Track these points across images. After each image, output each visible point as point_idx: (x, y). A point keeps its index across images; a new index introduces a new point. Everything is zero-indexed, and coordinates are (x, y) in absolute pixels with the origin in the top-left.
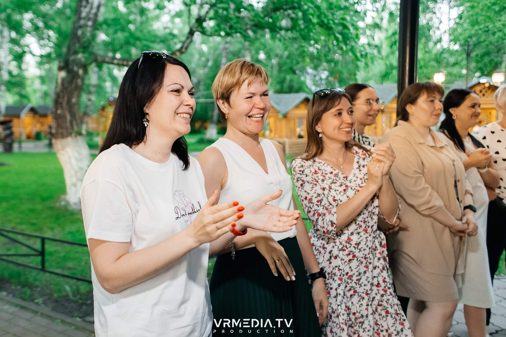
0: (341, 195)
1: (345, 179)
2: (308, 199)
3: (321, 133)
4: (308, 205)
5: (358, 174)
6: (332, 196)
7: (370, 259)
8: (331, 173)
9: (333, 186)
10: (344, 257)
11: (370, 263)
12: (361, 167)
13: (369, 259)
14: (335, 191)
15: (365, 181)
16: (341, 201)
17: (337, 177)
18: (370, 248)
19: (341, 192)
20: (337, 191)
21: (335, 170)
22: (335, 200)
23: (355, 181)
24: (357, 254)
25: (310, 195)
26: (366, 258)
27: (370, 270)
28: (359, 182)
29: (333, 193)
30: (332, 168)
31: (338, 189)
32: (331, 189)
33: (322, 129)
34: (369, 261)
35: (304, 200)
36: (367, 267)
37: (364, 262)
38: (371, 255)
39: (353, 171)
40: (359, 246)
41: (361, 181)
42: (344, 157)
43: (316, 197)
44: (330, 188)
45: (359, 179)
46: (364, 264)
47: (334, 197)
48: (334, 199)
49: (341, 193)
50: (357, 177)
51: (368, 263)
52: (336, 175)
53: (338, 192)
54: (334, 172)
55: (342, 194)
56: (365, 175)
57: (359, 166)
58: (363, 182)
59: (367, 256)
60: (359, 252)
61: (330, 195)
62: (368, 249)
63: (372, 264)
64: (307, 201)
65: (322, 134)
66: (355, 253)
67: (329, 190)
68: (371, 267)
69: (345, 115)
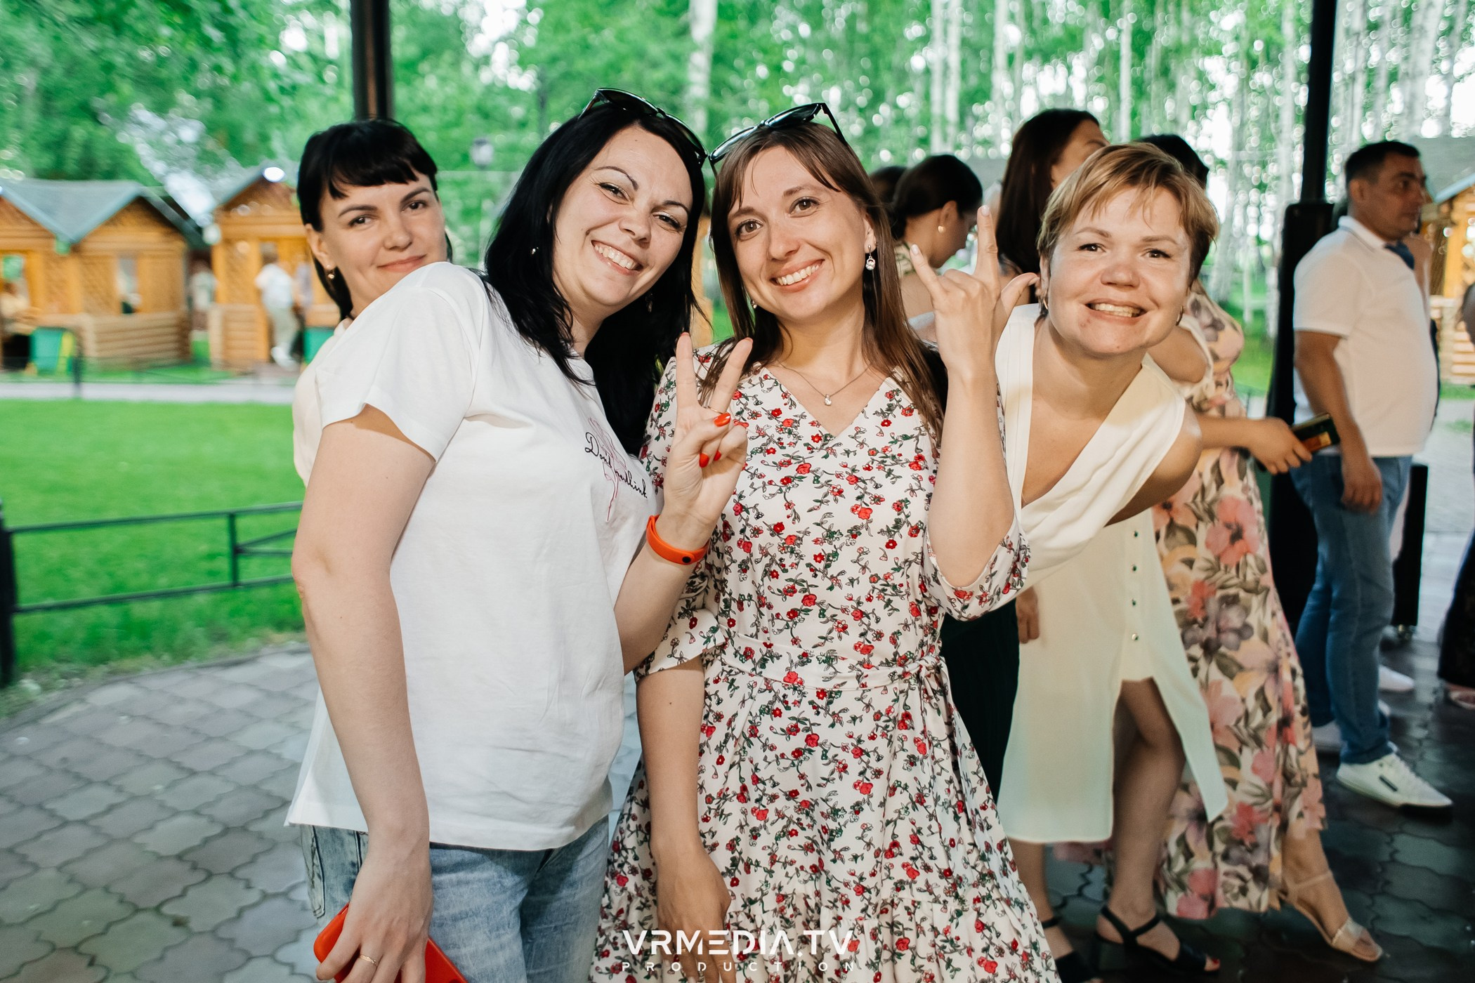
7: (879, 759)
10: (776, 740)
11: (878, 773)
13: (873, 757)
18: (877, 716)
24: (823, 732)
26: (859, 753)
27: (875, 801)
34: (874, 765)
36: (866, 788)
37: (855, 766)
38: (881, 743)
46: (853, 776)
51: (869, 774)
59: (867, 745)
60: (832, 725)
63: (884, 777)
66: (815, 730)
68: (879, 787)
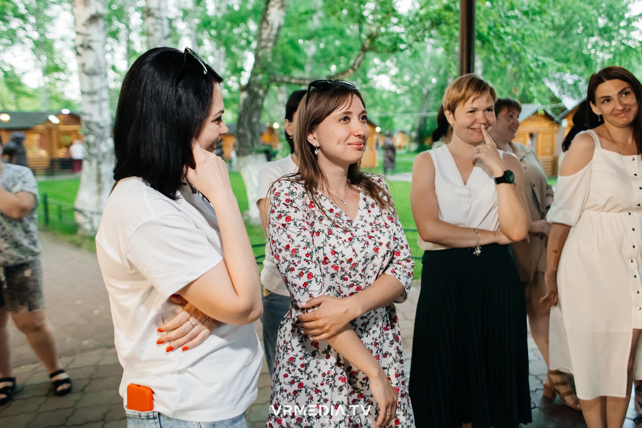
0: (345, 246)
1: (350, 224)
2: (291, 249)
3: (319, 148)
4: (289, 258)
5: (366, 217)
6: (330, 246)
8: (331, 211)
9: (334, 230)
12: (370, 206)
14: (337, 237)
15: (376, 227)
16: (343, 256)
17: (340, 218)
19: (345, 240)
20: (340, 238)
21: (336, 207)
22: (334, 253)
23: (363, 226)
25: (296, 243)
28: (368, 228)
29: (333, 240)
30: (332, 203)
31: (341, 237)
32: (331, 234)
33: (319, 141)
35: (284, 250)
39: (360, 213)
40: (367, 326)
41: (371, 227)
42: (345, 190)
43: (304, 248)
44: (330, 232)
45: (368, 225)
47: (334, 248)
48: (333, 250)
49: (345, 243)
50: (365, 221)
52: (338, 215)
53: (340, 241)
54: (336, 211)
55: (347, 244)
56: (376, 219)
57: (367, 205)
58: (374, 229)
61: (328, 243)
62: (320, 375)
64: (288, 253)
65: (319, 150)
67: (328, 236)
69: (355, 121)
